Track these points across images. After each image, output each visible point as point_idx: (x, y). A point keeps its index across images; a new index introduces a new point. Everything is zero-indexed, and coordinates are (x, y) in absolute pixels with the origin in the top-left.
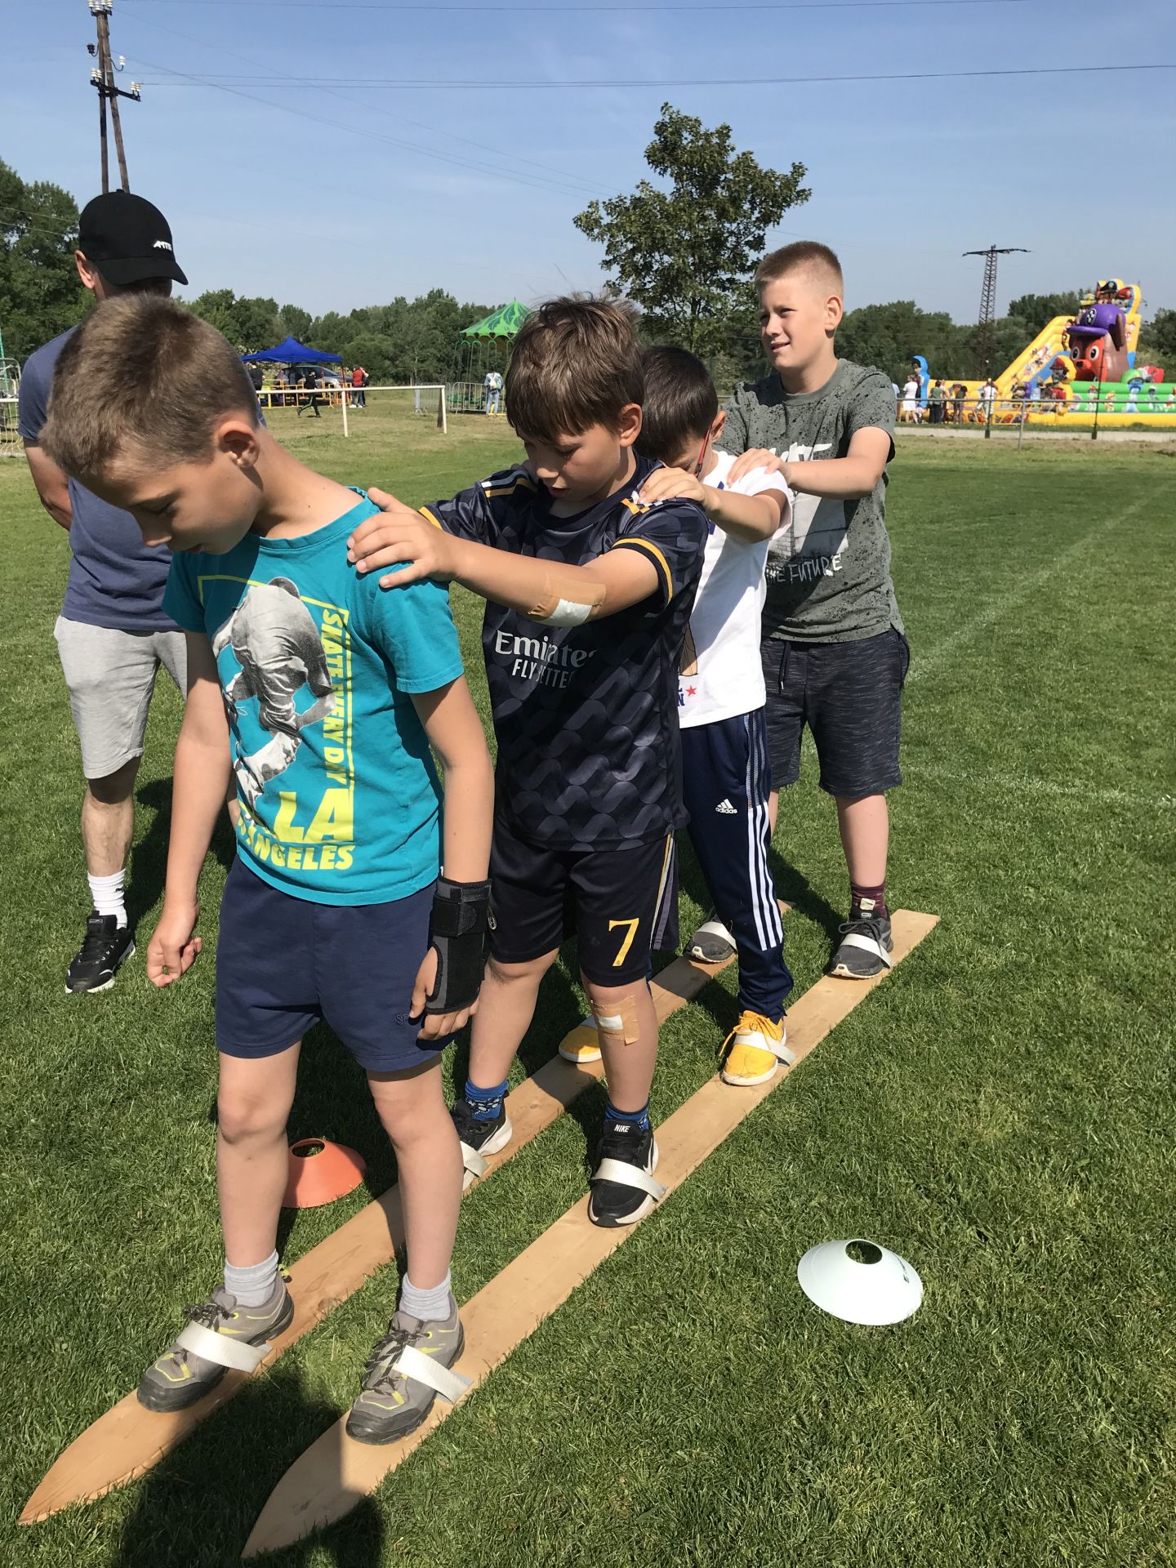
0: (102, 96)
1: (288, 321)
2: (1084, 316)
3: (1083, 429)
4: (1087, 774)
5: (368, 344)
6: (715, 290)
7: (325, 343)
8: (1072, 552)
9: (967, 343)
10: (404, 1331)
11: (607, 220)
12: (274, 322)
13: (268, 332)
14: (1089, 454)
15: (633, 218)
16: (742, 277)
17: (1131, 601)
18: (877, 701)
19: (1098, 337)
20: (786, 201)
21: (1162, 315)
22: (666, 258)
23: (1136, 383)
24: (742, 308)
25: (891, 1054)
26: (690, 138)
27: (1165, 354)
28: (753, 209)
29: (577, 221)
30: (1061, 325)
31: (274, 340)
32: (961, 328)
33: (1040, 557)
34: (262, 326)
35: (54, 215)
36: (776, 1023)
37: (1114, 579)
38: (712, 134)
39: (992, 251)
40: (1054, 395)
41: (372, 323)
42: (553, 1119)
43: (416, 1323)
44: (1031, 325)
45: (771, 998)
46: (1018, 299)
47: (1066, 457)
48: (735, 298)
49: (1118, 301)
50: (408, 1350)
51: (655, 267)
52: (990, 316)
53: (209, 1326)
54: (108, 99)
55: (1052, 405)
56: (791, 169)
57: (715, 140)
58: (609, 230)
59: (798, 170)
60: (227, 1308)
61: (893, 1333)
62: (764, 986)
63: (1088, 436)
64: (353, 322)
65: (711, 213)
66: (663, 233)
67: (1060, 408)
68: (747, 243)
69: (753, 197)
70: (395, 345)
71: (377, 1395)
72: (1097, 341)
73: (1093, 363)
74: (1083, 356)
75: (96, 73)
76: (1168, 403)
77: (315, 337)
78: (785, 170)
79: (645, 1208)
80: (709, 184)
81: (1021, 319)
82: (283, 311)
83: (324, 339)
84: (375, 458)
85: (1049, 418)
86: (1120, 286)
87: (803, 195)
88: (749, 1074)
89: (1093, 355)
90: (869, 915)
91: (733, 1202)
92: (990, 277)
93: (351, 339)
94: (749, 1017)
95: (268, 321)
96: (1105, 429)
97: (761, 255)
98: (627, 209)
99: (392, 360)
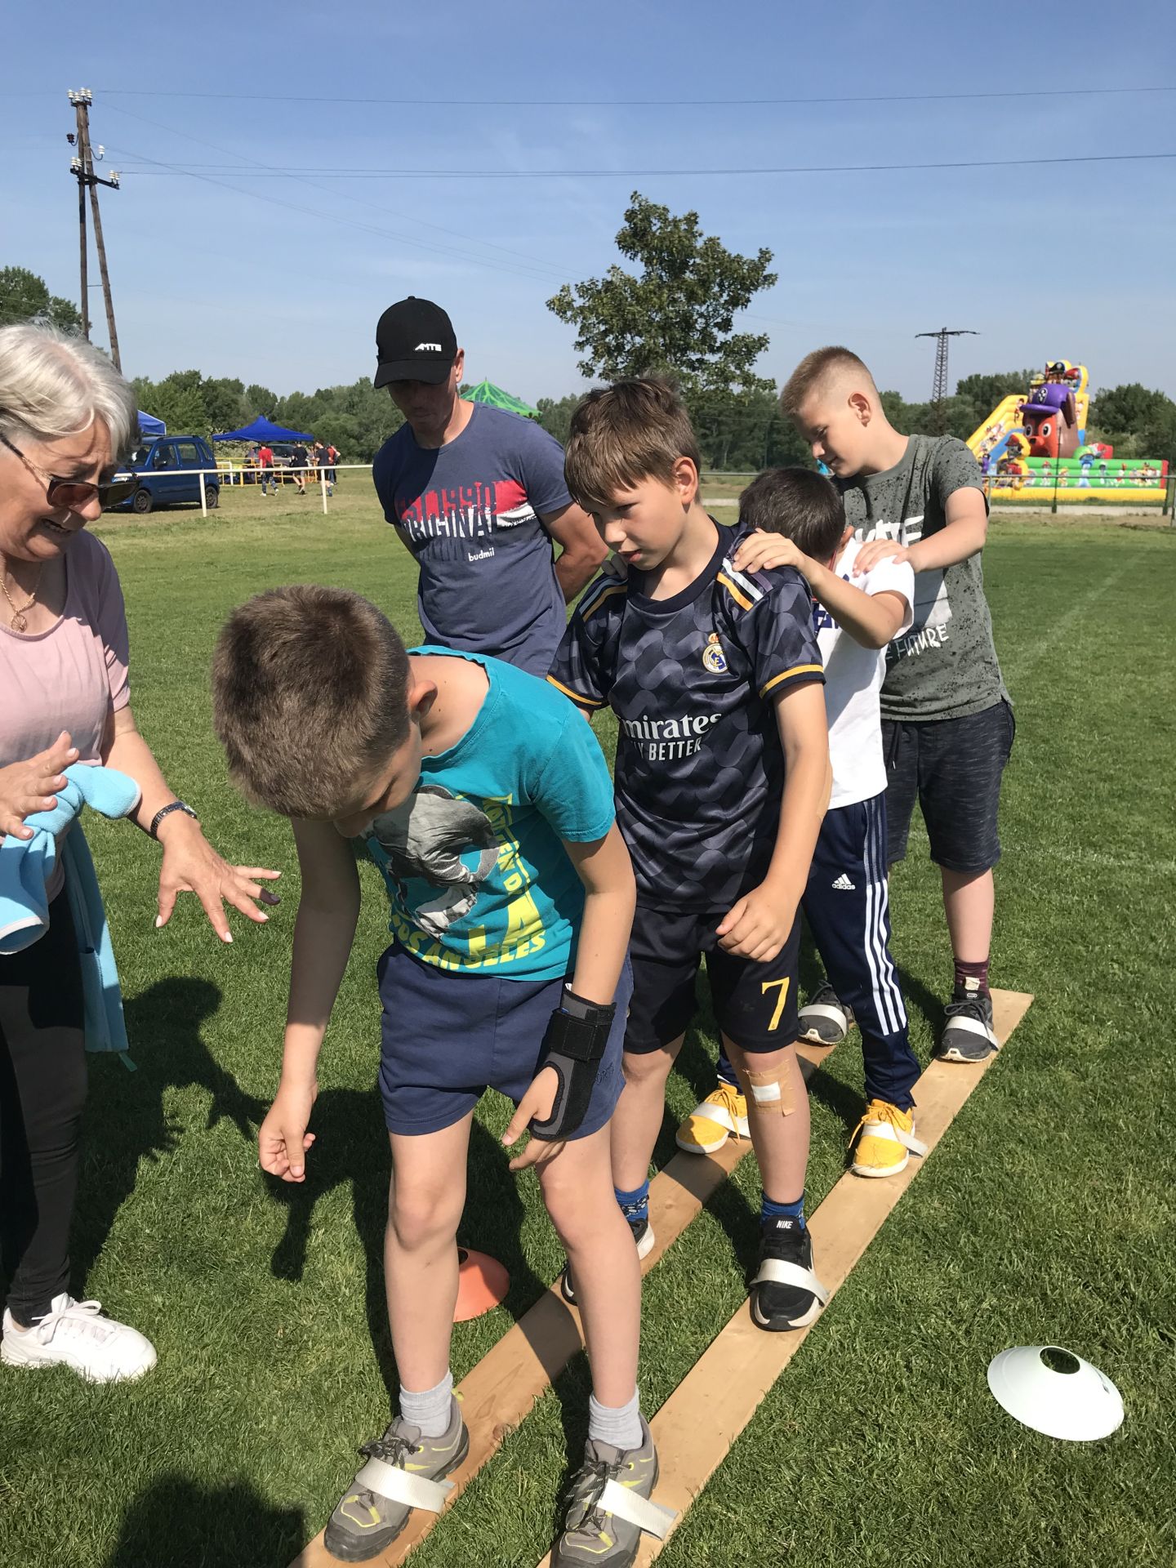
0: (82, 183)
1: (254, 400)
2: (1036, 396)
3: (1043, 503)
4: (1139, 846)
5: (334, 423)
6: (685, 370)
7: (291, 422)
8: (1063, 623)
9: (918, 420)
10: (605, 1463)
11: (579, 302)
12: (240, 403)
13: (234, 412)
14: (1055, 528)
15: (605, 300)
16: (712, 358)
17: (1133, 672)
18: (989, 774)
19: (1049, 415)
20: (753, 285)
21: (1102, 395)
22: (638, 339)
23: (1087, 459)
24: (712, 387)
25: (1021, 1141)
26: (659, 225)
27: (1107, 432)
28: (722, 291)
29: (550, 304)
30: (1013, 403)
31: (240, 419)
32: (912, 407)
33: (1034, 628)
34: (228, 406)
35: (24, 299)
36: (904, 1111)
37: (1111, 650)
38: (680, 220)
39: (944, 333)
40: (1010, 470)
41: (337, 402)
42: (691, 1219)
43: (615, 1453)
44: (978, 403)
45: (897, 1086)
46: (965, 378)
47: (1034, 530)
48: (705, 378)
49: (1066, 381)
50: (611, 1484)
51: (627, 348)
52: (942, 395)
53: (393, 1464)
54: (87, 187)
55: (1008, 480)
56: (759, 254)
57: (683, 227)
58: (582, 313)
59: (765, 256)
60: (412, 1441)
61: (1104, 1449)
62: (889, 1072)
63: (1047, 510)
64: (318, 401)
65: (680, 296)
66: (634, 314)
67: (1016, 483)
68: (716, 325)
69: (722, 280)
70: (360, 424)
71: (583, 1537)
72: (1049, 419)
73: (1047, 441)
74: (1036, 433)
75: (76, 162)
76: (1119, 478)
77: (280, 416)
78: (751, 255)
79: (814, 1312)
80: (679, 268)
81: (968, 398)
82: (249, 391)
83: (290, 418)
84: (356, 535)
85: (1006, 492)
86: (1068, 367)
87: (770, 280)
88: (880, 1165)
89: (1046, 432)
90: (975, 995)
91: (901, 1307)
92: (942, 358)
93: (316, 419)
94: (878, 1106)
95: (235, 402)
96: (1064, 503)
97: (729, 337)
98: (599, 292)
99: (358, 438)
